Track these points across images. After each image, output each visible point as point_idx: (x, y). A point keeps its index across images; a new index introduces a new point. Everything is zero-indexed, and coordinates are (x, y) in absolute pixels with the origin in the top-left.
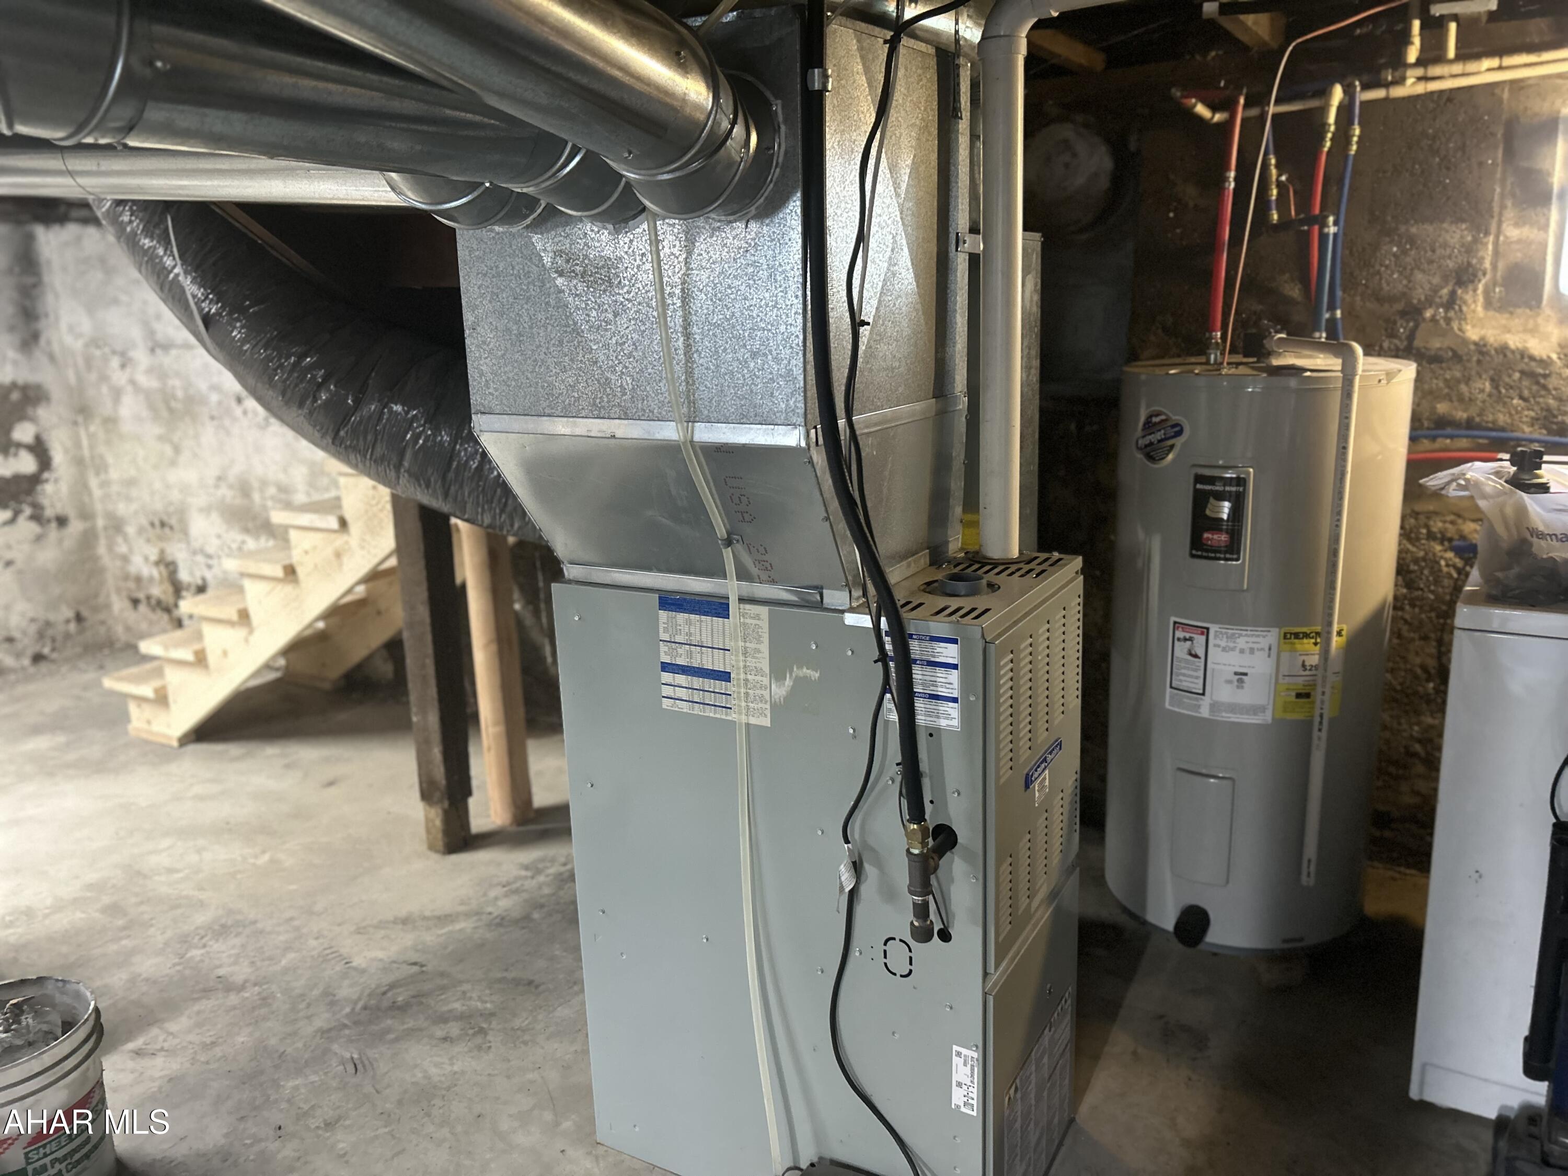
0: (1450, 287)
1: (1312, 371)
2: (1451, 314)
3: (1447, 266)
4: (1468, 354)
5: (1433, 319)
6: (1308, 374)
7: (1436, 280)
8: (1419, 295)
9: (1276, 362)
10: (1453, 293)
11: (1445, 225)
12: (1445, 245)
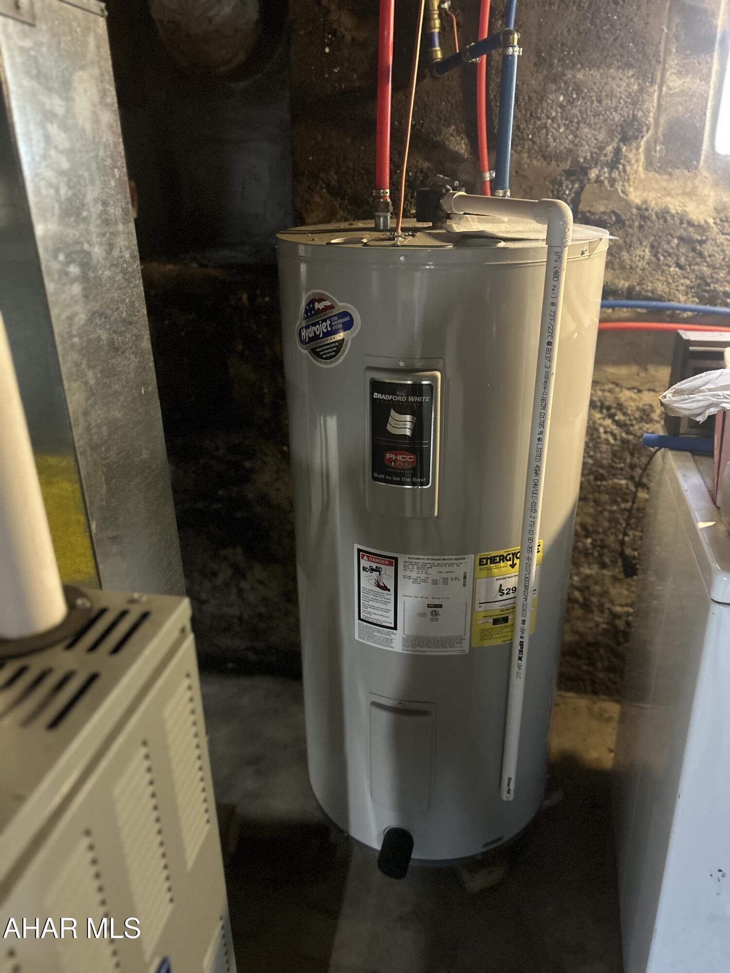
0: (615, 145)
1: (506, 240)
2: (615, 174)
3: (613, 120)
4: (631, 219)
5: (598, 181)
6: (502, 244)
7: (602, 136)
8: (585, 152)
9: (458, 227)
10: (617, 151)
11: (612, 71)
12: (611, 95)
